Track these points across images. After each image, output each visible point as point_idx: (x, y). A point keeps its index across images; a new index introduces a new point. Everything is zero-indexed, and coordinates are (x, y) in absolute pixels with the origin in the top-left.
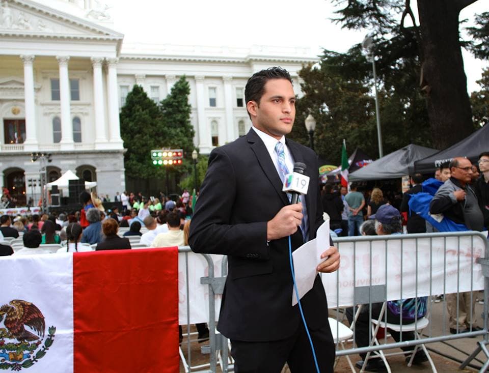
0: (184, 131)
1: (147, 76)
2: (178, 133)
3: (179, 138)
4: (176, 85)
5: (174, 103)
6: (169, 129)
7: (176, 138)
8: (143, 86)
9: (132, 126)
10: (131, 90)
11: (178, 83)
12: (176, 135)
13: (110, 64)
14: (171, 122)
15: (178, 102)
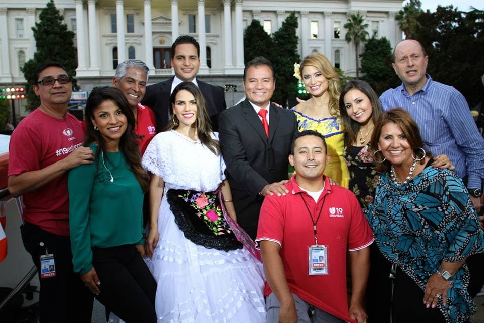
0: (293, 59)
1: (262, 11)
2: (289, 61)
3: (290, 66)
4: (287, 20)
5: (286, 36)
6: (281, 58)
7: (287, 65)
8: (260, 20)
9: (252, 55)
10: (249, 24)
11: (288, 18)
12: (286, 63)
13: (237, 3)
14: (283, 51)
15: (289, 35)
